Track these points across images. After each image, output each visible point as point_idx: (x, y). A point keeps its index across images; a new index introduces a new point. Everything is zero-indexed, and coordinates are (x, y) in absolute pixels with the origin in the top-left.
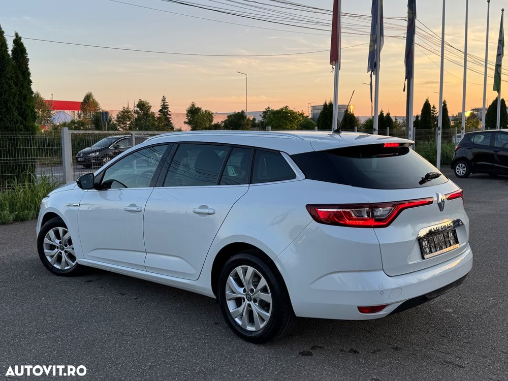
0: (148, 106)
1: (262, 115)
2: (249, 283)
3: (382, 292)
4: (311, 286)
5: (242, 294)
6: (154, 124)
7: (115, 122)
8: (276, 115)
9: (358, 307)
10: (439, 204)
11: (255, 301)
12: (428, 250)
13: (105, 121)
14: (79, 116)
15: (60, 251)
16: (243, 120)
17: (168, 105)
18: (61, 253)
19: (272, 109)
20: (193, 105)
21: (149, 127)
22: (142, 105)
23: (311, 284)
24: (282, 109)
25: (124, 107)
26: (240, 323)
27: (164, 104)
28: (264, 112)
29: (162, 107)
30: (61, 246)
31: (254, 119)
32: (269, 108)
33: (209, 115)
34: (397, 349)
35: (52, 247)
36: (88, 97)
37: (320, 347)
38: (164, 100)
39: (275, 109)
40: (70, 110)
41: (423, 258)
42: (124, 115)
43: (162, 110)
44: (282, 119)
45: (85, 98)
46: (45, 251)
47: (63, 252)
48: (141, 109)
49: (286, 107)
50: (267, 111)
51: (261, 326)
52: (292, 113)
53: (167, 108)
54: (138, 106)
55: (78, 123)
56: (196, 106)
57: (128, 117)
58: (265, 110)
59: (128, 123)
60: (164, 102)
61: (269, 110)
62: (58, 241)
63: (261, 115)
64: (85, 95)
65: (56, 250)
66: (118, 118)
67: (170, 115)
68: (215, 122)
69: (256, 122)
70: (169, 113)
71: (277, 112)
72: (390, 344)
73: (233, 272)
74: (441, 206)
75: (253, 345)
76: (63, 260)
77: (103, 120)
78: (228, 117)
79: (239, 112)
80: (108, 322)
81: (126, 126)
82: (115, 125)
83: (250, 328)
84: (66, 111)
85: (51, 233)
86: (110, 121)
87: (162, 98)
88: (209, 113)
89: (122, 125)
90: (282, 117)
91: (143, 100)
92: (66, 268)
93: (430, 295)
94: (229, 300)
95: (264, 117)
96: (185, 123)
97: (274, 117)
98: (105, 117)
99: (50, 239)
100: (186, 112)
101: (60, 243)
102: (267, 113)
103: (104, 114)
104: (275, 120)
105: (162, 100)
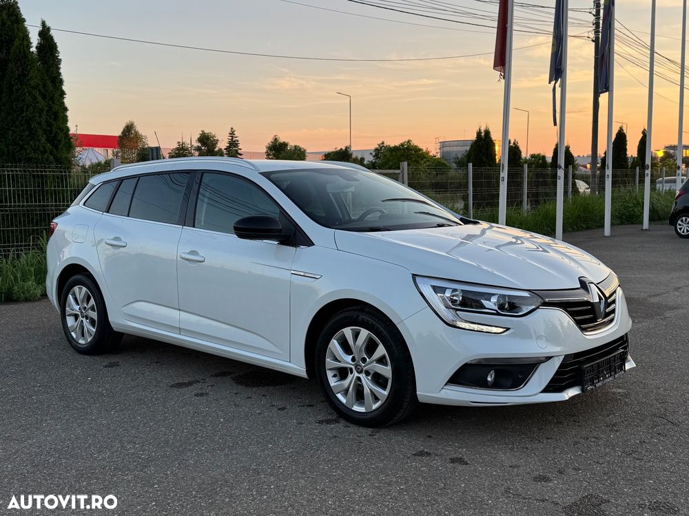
0: (215, 140)
1: (374, 154)
8: (393, 153)
14: (116, 154)
17: (238, 141)
19: (388, 144)
20: (276, 139)
22: (205, 139)
24: (402, 145)
25: (179, 142)
27: (232, 139)
28: (376, 149)
29: (230, 144)
31: (362, 159)
32: (383, 143)
33: (301, 153)
36: (129, 129)
38: (232, 134)
39: (392, 145)
40: (101, 147)
42: (180, 154)
43: (229, 147)
44: (402, 158)
45: (124, 130)
48: (204, 144)
49: (409, 141)
50: (381, 148)
52: (417, 150)
53: (237, 145)
54: (200, 140)
58: (377, 146)
60: (232, 136)
61: (383, 146)
63: (371, 154)
64: (124, 126)
67: (241, 155)
69: (366, 160)
70: (240, 151)
71: (396, 149)
77: (153, 158)
79: (341, 149)
84: (97, 149)
87: (229, 131)
88: (300, 149)
90: (403, 155)
91: (206, 131)
95: (376, 156)
97: (391, 156)
98: (155, 154)
100: (265, 150)
102: (381, 149)
103: (155, 151)
104: (392, 160)
105: (230, 134)
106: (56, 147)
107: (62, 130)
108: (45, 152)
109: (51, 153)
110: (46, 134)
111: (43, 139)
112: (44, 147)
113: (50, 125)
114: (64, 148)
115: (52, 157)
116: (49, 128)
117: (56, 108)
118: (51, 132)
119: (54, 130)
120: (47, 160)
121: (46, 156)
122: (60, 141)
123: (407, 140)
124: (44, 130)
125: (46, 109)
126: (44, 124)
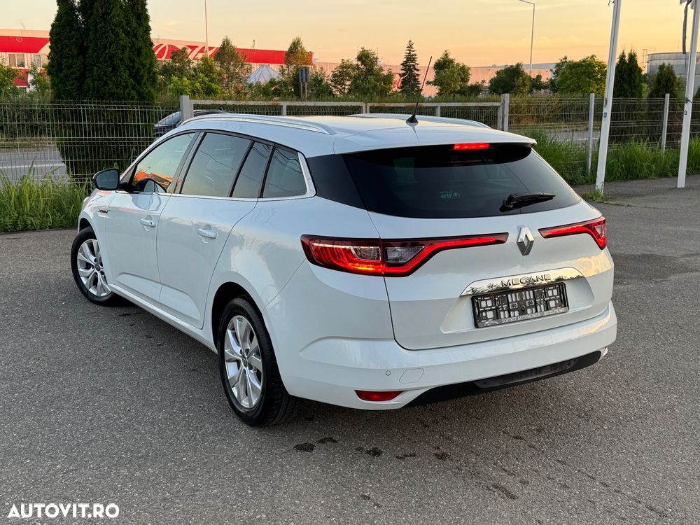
0: (374, 58)
1: (554, 70)
2: (244, 340)
3: (388, 373)
4: (301, 354)
5: (238, 355)
6: (376, 86)
7: (330, 82)
8: (573, 70)
9: (357, 391)
10: (521, 245)
11: (251, 368)
12: (490, 314)
13: (304, 81)
14: (282, 72)
15: (96, 271)
16: (518, 78)
17: (415, 55)
18: (96, 273)
19: (571, 60)
20: (446, 54)
21: (368, 90)
22: (364, 57)
23: (300, 351)
24: (584, 61)
25: (343, 60)
26: (236, 394)
27: (410, 53)
28: (558, 65)
29: (407, 58)
30: (96, 265)
31: (539, 77)
32: (566, 58)
33: (464, 72)
34: (442, 457)
35: (88, 266)
36: (296, 45)
37: (334, 441)
38: (410, 47)
39: (575, 61)
40: (277, 63)
41: (476, 326)
42: (343, 72)
43: (406, 62)
44: (583, 77)
45: (291, 46)
46: (80, 270)
47: (99, 273)
48: (363, 63)
49: (592, 56)
50: (563, 63)
51: (254, 402)
52: (601, 66)
53: (414, 60)
54: (359, 58)
55: (279, 82)
56: (451, 57)
57: (348, 74)
58: (559, 62)
59: (348, 83)
60: (410, 50)
61: (566, 62)
62: (93, 258)
63: (551, 70)
64: (291, 42)
65: (91, 269)
66: (335, 76)
67: (418, 70)
68: (472, 81)
69: (544, 80)
70: (417, 67)
71: (577, 65)
72: (438, 448)
73: (230, 325)
74: (525, 248)
75: (245, 427)
76: (99, 283)
77: (302, 80)
78: (498, 73)
79: (512, 66)
80: (96, 374)
81: (344, 88)
82: (328, 85)
83: (245, 403)
84: (272, 66)
85: (85, 245)
86: (322, 81)
87: (407, 44)
88: (464, 67)
89: (339, 87)
90: (584, 73)
91: (367, 49)
92: (103, 295)
93: (485, 383)
94: (229, 361)
95: (557, 73)
96: (429, 83)
97: (570, 73)
98: (304, 75)
99: (84, 255)
100: (434, 66)
101: (95, 260)
102: (562, 66)
103: (304, 72)
104: (571, 78)
105: (408, 47)
106: (139, 82)
107: (144, 66)
108: (127, 87)
109: (133, 89)
110: (129, 70)
111: (125, 75)
112: (126, 83)
113: (133, 61)
114: (148, 83)
115: (133, 93)
116: (131, 64)
117: (140, 44)
118: (133, 68)
119: (136, 65)
120: (129, 94)
121: (127, 91)
122: (142, 76)
123: (590, 55)
124: (127, 66)
125: (129, 45)
126: (127, 61)
